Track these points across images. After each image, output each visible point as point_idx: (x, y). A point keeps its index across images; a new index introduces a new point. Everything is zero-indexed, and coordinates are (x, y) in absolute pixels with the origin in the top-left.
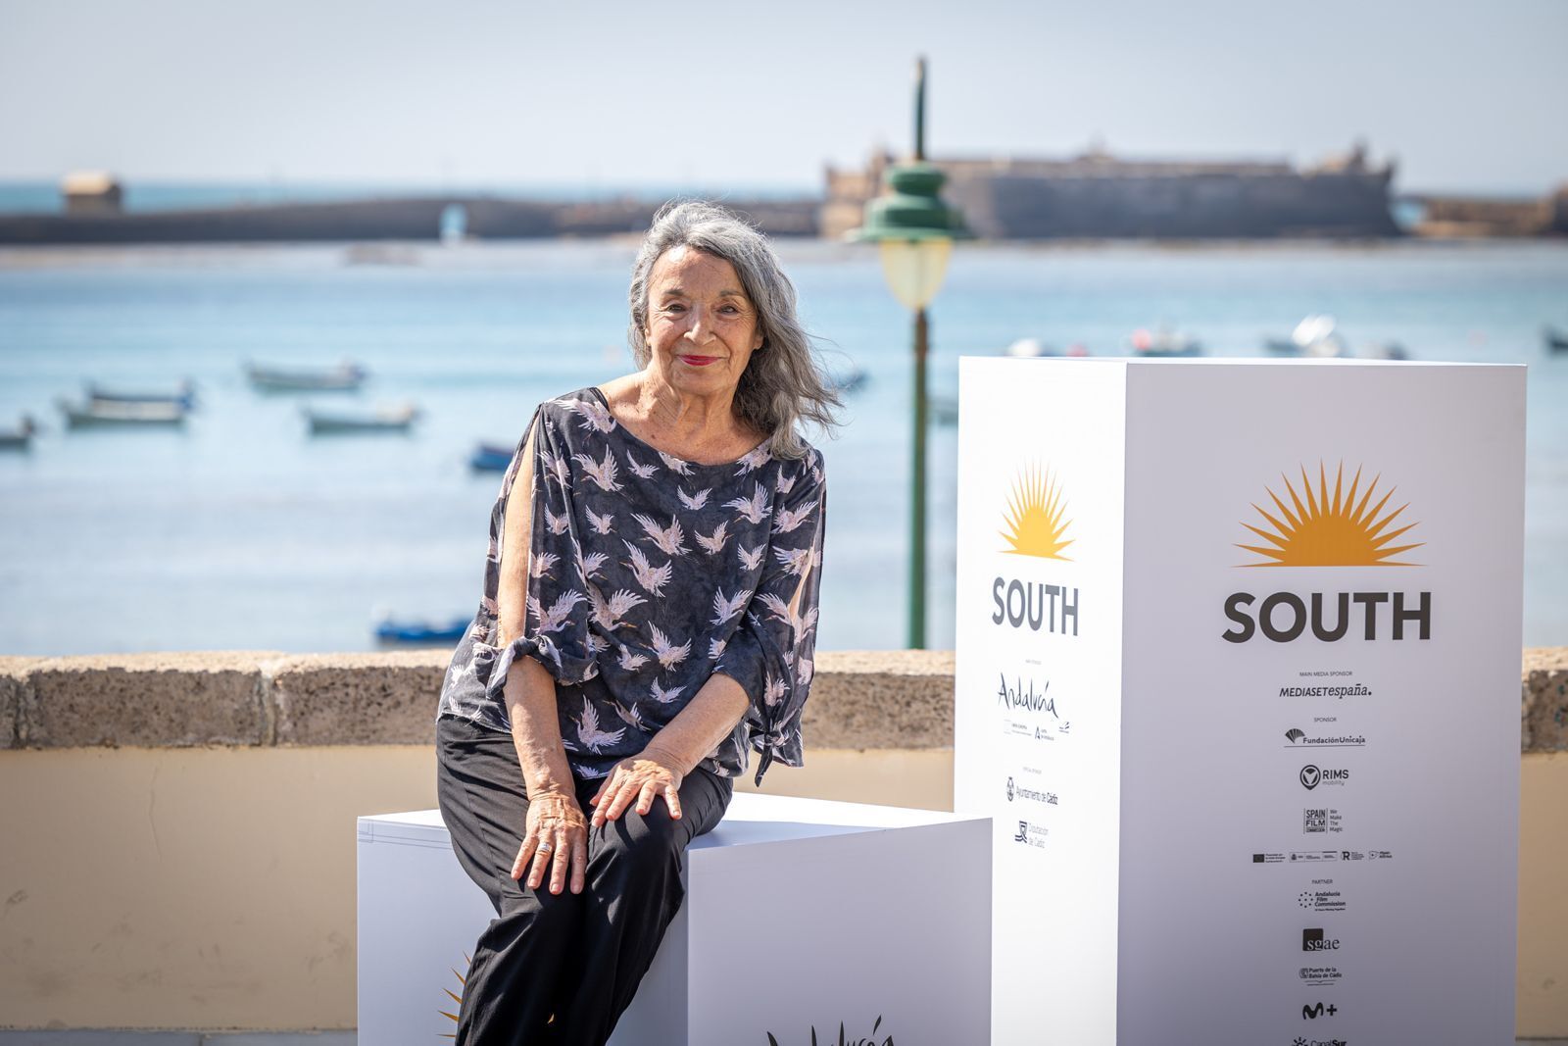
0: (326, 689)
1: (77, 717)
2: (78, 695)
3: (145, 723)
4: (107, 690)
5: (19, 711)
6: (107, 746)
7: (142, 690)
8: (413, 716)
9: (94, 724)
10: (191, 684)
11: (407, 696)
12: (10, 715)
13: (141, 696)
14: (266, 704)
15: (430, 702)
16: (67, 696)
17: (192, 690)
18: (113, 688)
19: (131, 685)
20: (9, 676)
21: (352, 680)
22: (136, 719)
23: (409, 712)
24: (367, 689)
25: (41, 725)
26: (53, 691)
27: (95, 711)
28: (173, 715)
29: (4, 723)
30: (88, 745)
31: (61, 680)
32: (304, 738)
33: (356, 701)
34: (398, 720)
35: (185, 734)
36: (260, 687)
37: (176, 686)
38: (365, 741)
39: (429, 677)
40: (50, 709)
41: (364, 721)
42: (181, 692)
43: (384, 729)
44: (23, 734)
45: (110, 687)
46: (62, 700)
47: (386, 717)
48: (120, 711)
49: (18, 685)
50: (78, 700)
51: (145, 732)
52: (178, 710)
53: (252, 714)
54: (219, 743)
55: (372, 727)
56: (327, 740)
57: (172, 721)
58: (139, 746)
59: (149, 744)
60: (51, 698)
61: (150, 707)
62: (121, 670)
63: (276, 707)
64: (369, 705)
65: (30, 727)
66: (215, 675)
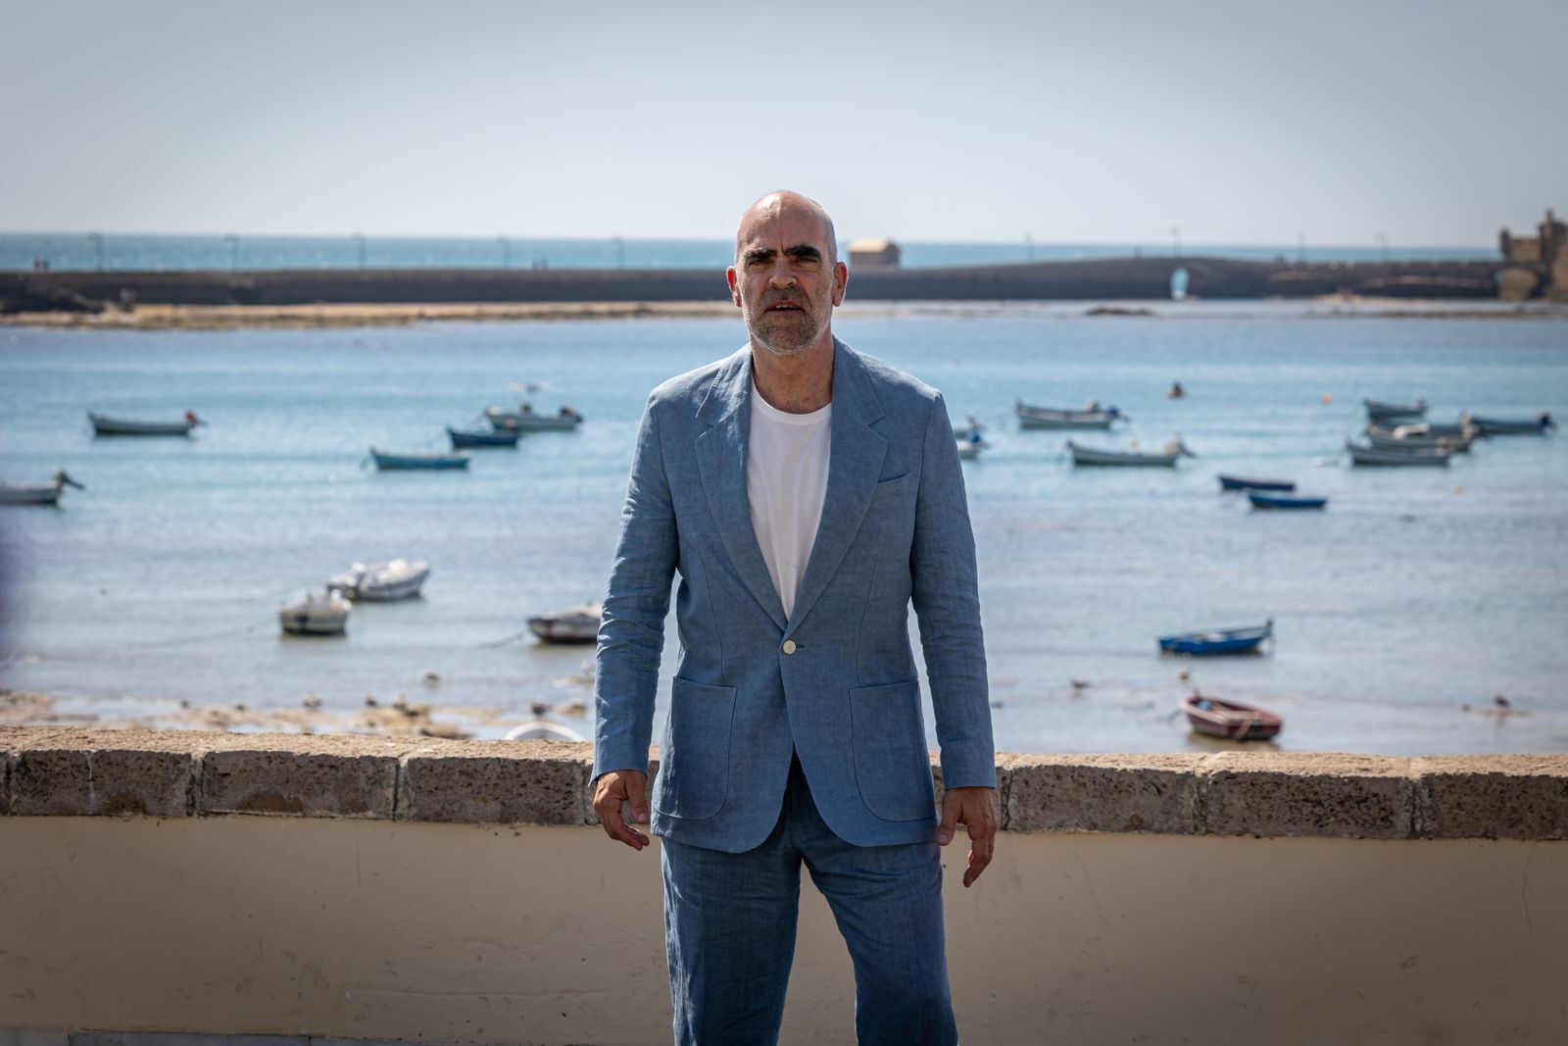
1: (1463, 813)
2: (1465, 795)
3: (1521, 820)
4: (1489, 792)
5: (1415, 807)
6: (1488, 838)
7: (1519, 793)
9: (1477, 819)
10: (1560, 787)
12: (1407, 811)
13: (1518, 797)
16: (1456, 796)
17: (1561, 793)
18: (1495, 790)
19: (1509, 788)
20: (1406, 778)
22: (1513, 816)
25: (1434, 819)
26: (1444, 791)
27: (1479, 808)
28: (1545, 814)
29: (1403, 817)
30: (1472, 836)
31: (1451, 782)
35: (1554, 829)
37: (1547, 789)
40: (1441, 806)
42: (1553, 795)
44: (1418, 827)
45: (1491, 789)
46: (1452, 799)
48: (1500, 808)
49: (1414, 785)
50: (1465, 799)
51: (1521, 827)
52: (1549, 809)
57: (1543, 818)
58: (1515, 839)
59: (1523, 836)
60: (1442, 797)
61: (1526, 806)
62: (1502, 774)
65: (1424, 821)
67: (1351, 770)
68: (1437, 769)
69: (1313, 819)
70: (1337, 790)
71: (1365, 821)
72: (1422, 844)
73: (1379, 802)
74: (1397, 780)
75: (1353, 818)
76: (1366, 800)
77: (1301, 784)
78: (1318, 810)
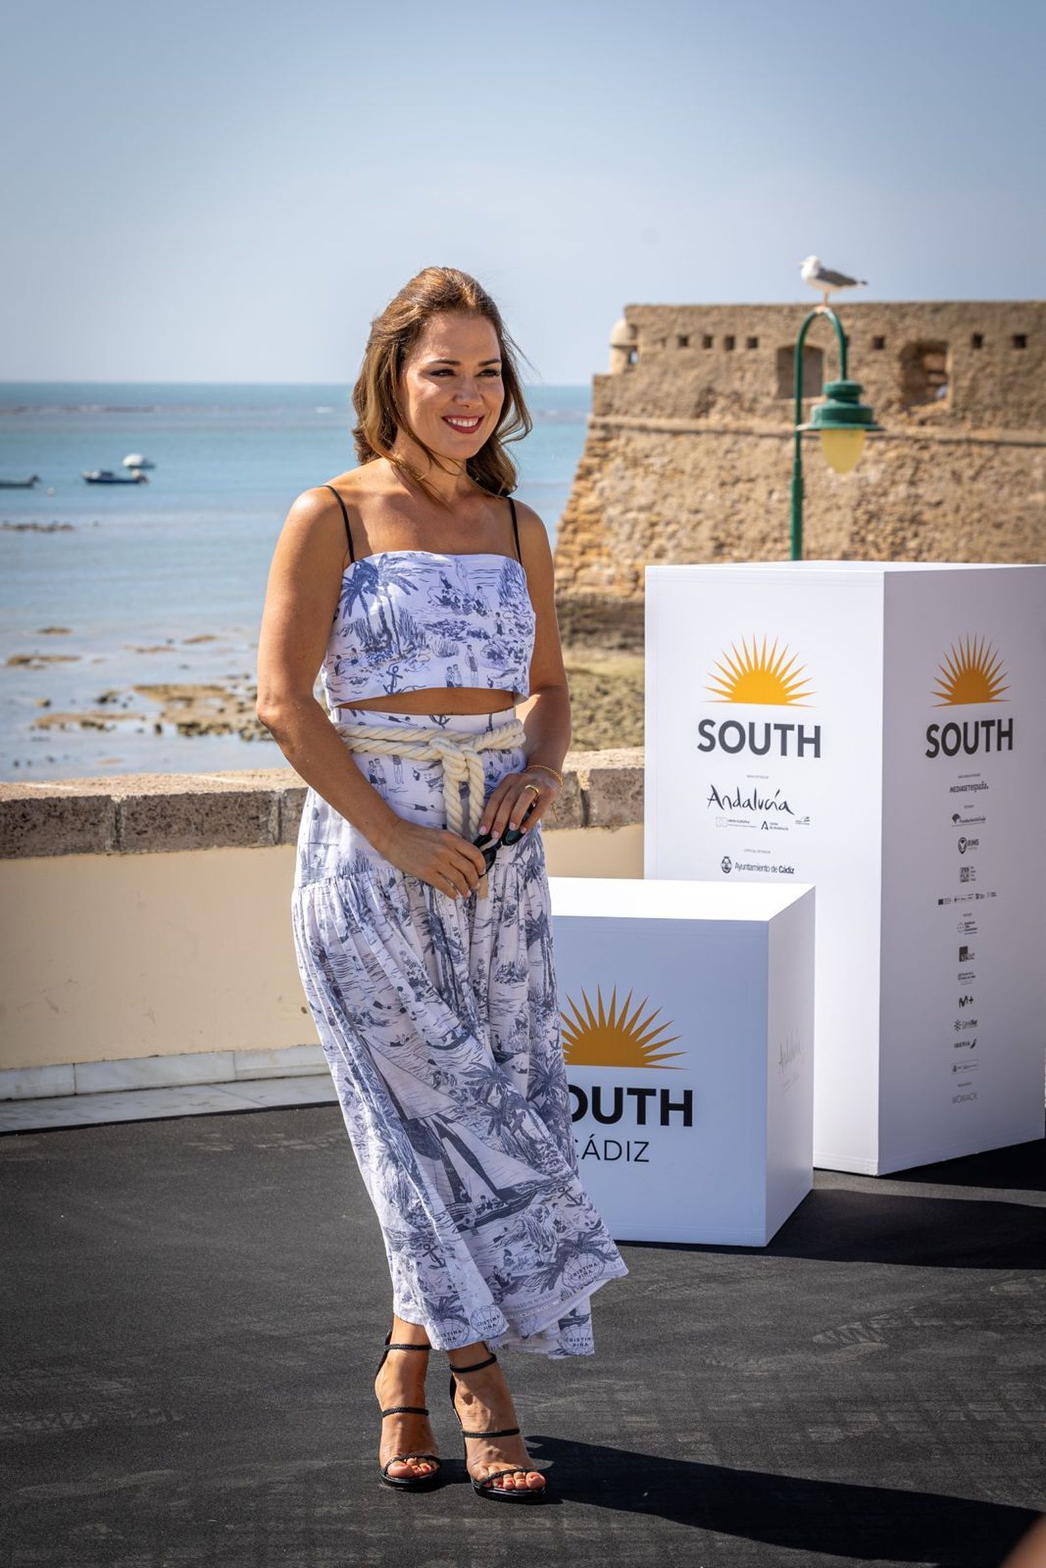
8: (45, 835)
11: (41, 821)
15: (57, 824)
23: (42, 832)
24: (12, 817)
34: (35, 839)
38: (13, 856)
39: (55, 806)
43: (25, 846)
47: (26, 836)
55: (17, 844)
64: (14, 828)
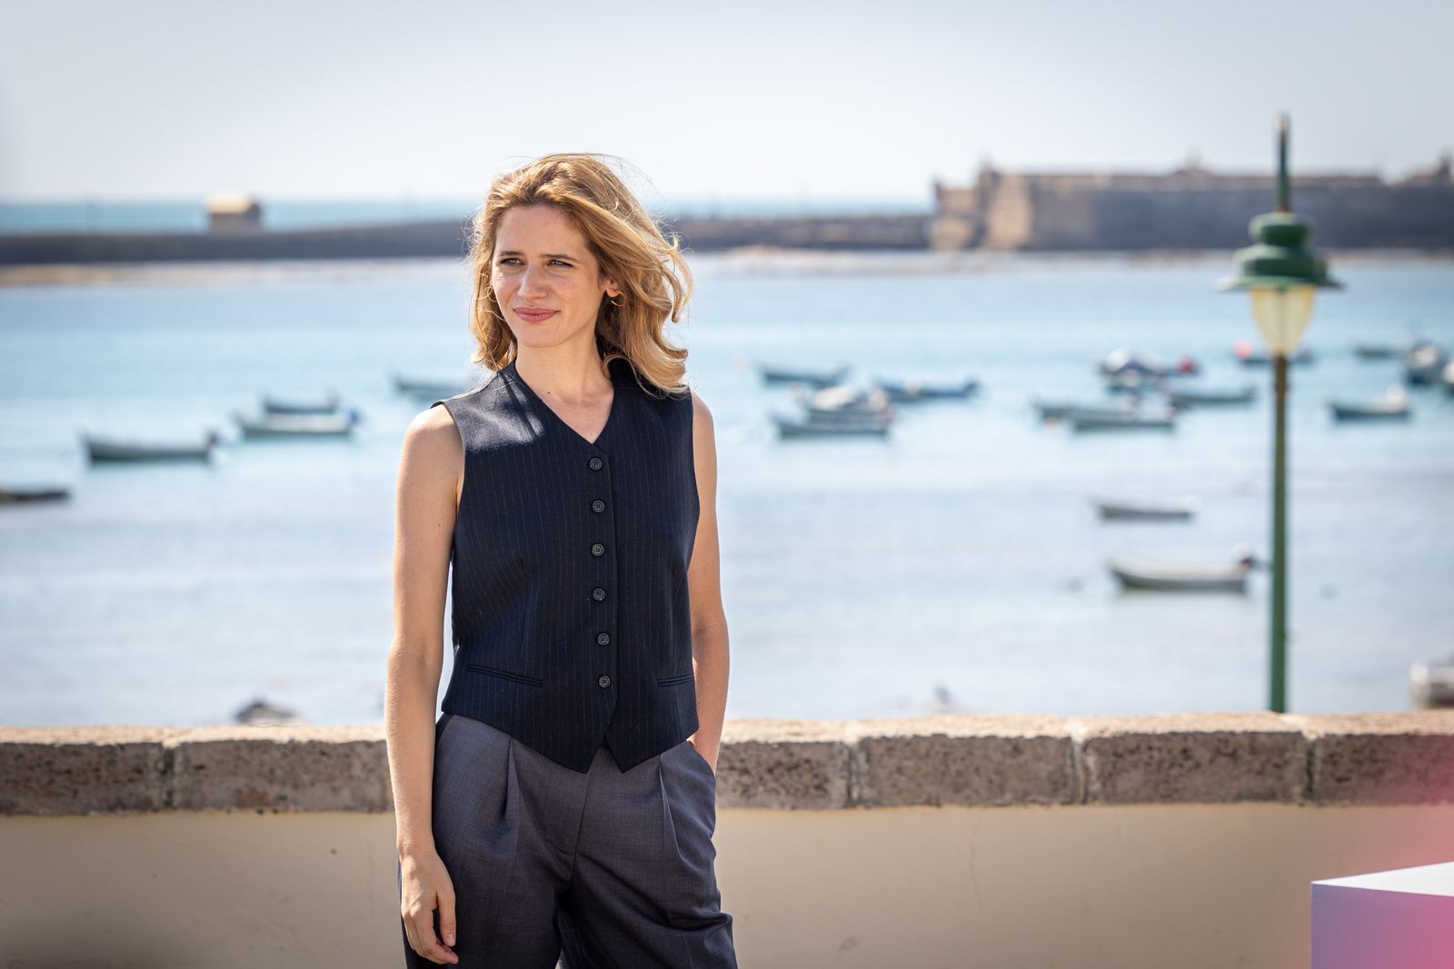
0: (1132, 752)
1: (904, 779)
2: (906, 758)
3: (967, 785)
4: (932, 755)
5: (851, 773)
6: (931, 805)
7: (964, 755)
9: (920, 784)
10: (1009, 748)
12: (843, 777)
13: (963, 759)
14: (1079, 766)
16: (896, 760)
17: (1010, 754)
18: (937, 753)
19: (953, 750)
20: (841, 742)
21: (1156, 744)
22: (958, 780)
25: (872, 786)
26: (882, 755)
27: (921, 773)
28: (994, 777)
29: (838, 785)
30: (914, 804)
31: (890, 745)
32: (1112, 798)
33: (1160, 763)
35: (1003, 793)
36: (1073, 751)
37: (995, 751)
40: (880, 772)
41: (1166, 782)
42: (1000, 756)
44: (855, 795)
45: (934, 751)
46: (891, 763)
48: (944, 773)
49: (850, 750)
50: (905, 763)
51: (967, 792)
52: (997, 772)
53: (1065, 776)
54: (1034, 802)
56: (1133, 798)
57: (991, 781)
58: (961, 804)
59: (969, 802)
60: (880, 761)
61: (972, 769)
62: (943, 736)
63: (1086, 769)
65: (861, 788)
66: (1031, 741)
67: (779, 734)
68: (875, 731)
69: (740, 789)
70: (765, 756)
71: (797, 790)
72: (860, 816)
73: (811, 769)
74: (831, 744)
75: (783, 786)
76: (796, 767)
77: (728, 753)
78: (745, 779)
